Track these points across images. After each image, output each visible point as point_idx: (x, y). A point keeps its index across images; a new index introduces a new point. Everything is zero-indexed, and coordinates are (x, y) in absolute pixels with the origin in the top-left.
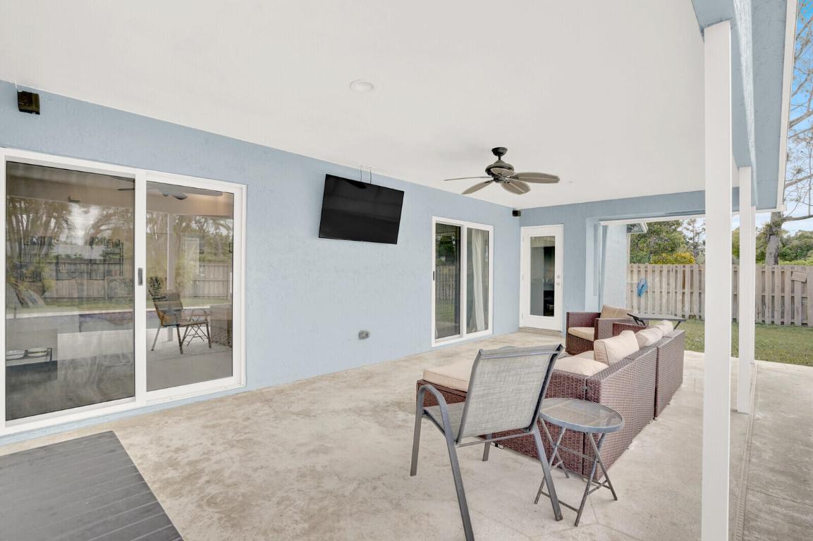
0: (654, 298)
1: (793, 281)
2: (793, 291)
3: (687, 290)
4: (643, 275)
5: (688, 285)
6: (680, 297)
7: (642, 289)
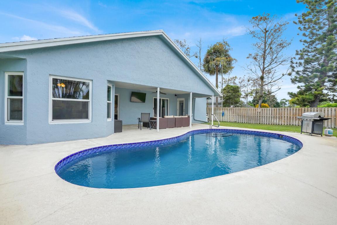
0: (226, 117)
1: (257, 112)
2: (257, 115)
3: (234, 115)
4: (223, 111)
5: (234, 113)
6: (232, 117)
7: (223, 114)
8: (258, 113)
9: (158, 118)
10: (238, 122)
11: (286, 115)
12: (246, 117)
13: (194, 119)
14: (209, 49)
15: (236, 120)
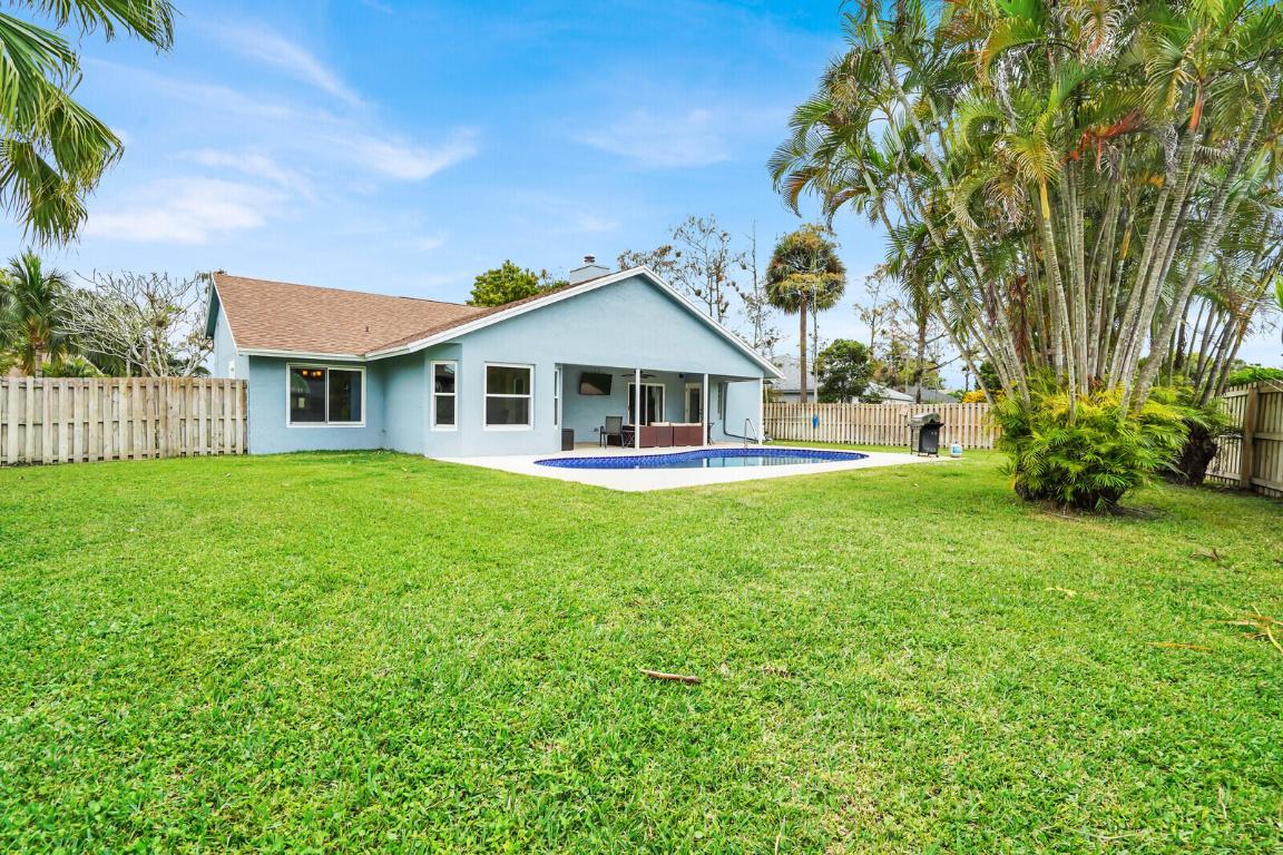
0: (823, 428)
3: (843, 423)
4: (817, 413)
5: (843, 420)
6: (839, 428)
7: (815, 422)
8: (903, 418)
9: (637, 425)
10: (853, 442)
11: (966, 425)
12: (872, 428)
13: (725, 433)
14: (780, 242)
15: (848, 439)
